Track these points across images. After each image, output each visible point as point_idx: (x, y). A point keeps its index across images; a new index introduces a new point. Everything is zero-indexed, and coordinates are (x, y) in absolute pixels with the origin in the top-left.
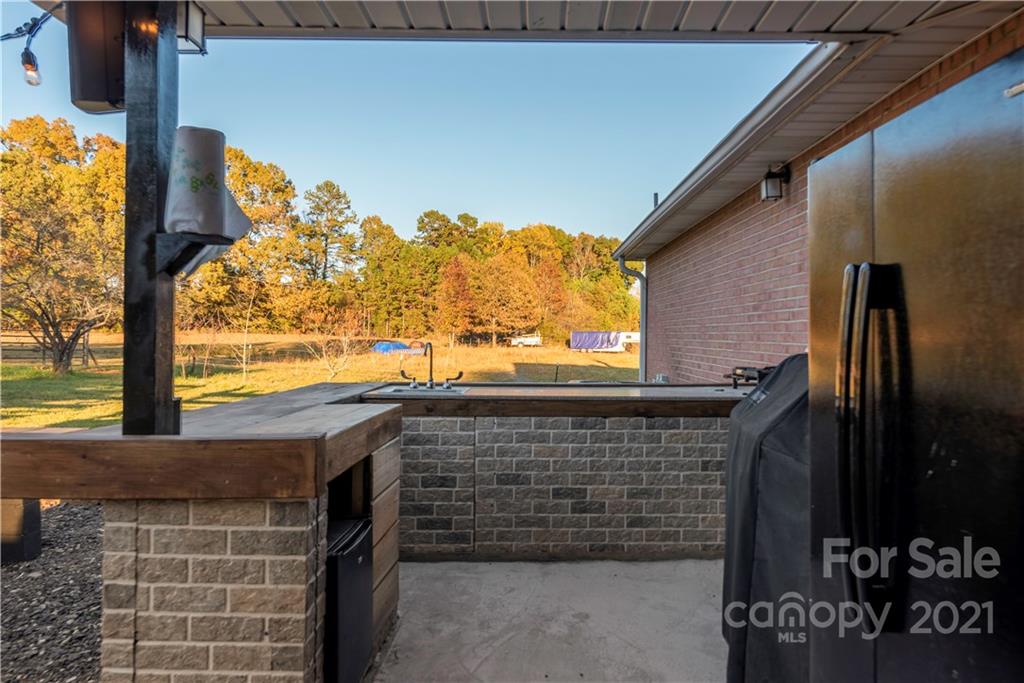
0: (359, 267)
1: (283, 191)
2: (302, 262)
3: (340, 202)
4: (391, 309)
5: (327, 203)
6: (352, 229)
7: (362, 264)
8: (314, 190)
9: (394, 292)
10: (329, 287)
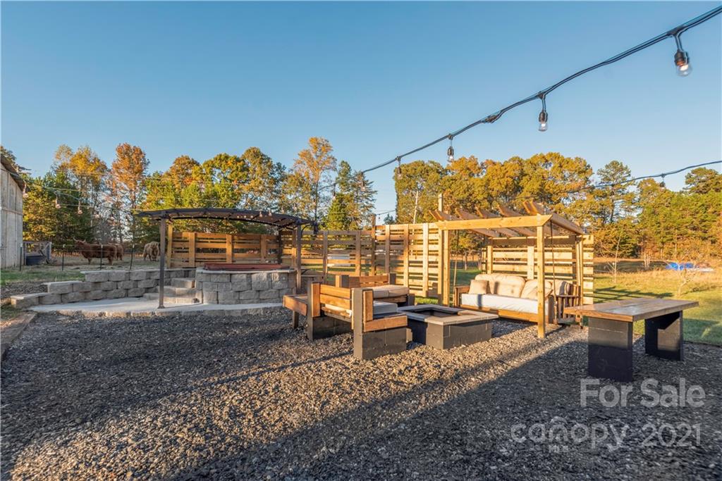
0: (637, 213)
1: (585, 172)
2: (598, 213)
3: (623, 173)
4: (665, 240)
5: (613, 175)
6: (632, 189)
7: (639, 211)
8: (604, 169)
9: (667, 228)
10: (616, 227)
